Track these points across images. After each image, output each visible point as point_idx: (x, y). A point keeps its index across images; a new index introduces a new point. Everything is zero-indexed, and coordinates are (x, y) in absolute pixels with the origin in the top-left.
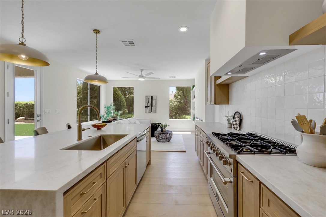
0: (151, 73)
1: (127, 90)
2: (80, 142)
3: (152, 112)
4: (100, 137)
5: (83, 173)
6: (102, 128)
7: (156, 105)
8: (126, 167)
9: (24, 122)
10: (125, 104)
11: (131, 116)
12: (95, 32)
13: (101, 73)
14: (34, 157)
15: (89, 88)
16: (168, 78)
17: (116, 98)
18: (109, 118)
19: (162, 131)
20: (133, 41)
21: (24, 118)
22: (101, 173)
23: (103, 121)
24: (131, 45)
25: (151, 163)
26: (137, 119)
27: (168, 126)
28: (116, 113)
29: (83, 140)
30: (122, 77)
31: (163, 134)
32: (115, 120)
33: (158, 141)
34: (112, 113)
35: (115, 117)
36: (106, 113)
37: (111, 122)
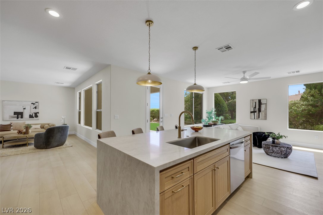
0: (257, 73)
1: (230, 95)
2: (180, 139)
3: (260, 118)
4: (196, 138)
5: (173, 162)
6: (199, 131)
7: (266, 110)
8: (215, 170)
9: (156, 122)
10: (227, 109)
11: (233, 122)
12: (194, 49)
13: (199, 82)
14: (159, 145)
15: (193, 96)
16: (287, 75)
17: (218, 104)
18: (210, 122)
19: (273, 142)
20: (229, 45)
21: (156, 119)
22: (189, 167)
23: (205, 124)
24: (228, 50)
25: (253, 177)
26: (240, 126)
27: (284, 138)
28: (217, 118)
29: (182, 138)
30: (223, 83)
31: (276, 146)
32: (215, 124)
33: (267, 154)
34: (213, 118)
35: (215, 122)
36: (208, 118)
37: (211, 126)
